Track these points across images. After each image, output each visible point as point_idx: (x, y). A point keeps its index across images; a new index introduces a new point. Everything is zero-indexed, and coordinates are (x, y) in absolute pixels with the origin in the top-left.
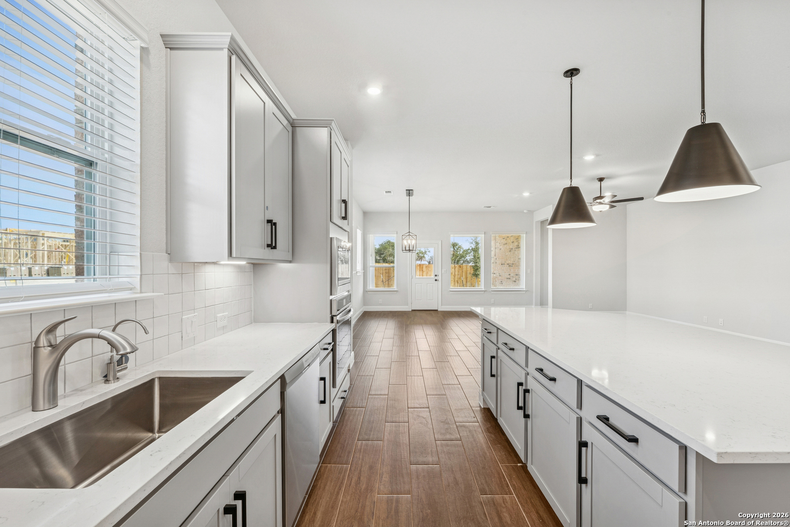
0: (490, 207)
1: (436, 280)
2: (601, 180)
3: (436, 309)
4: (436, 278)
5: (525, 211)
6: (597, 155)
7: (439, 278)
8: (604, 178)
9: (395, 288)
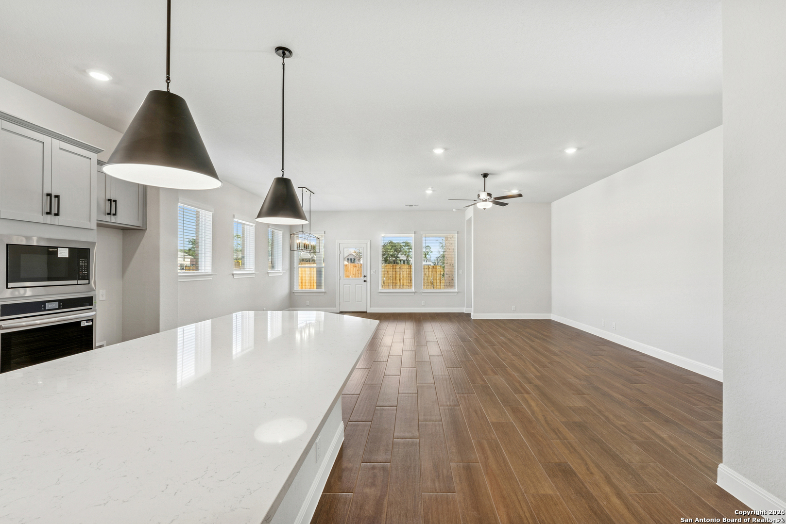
0: (412, 206)
1: (365, 281)
2: (485, 175)
3: (365, 311)
4: (365, 279)
5: (454, 210)
6: (446, 149)
7: (368, 279)
8: (488, 174)
9: (323, 290)
